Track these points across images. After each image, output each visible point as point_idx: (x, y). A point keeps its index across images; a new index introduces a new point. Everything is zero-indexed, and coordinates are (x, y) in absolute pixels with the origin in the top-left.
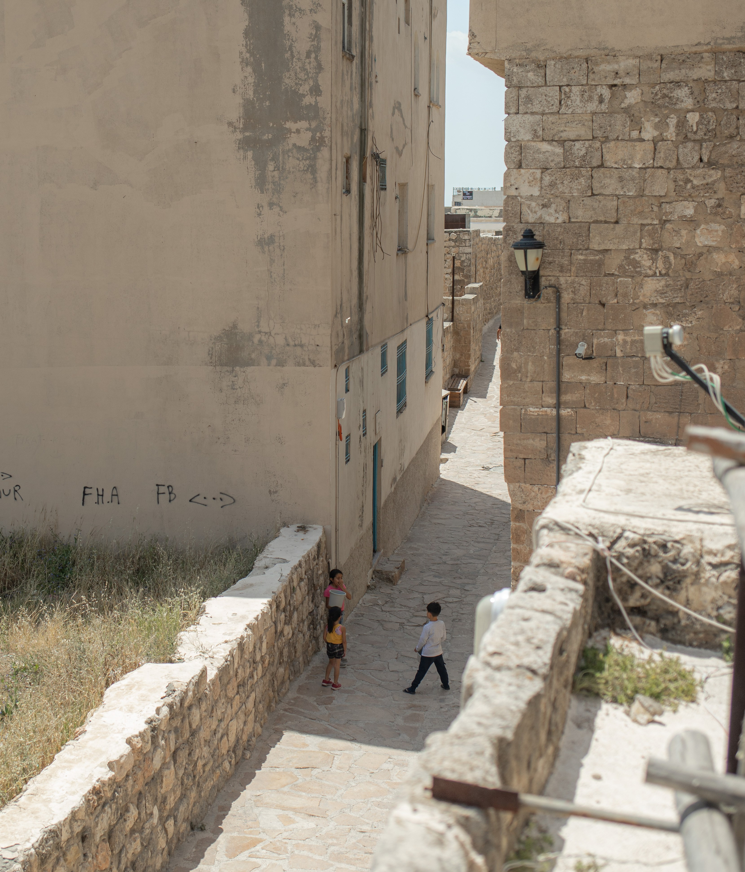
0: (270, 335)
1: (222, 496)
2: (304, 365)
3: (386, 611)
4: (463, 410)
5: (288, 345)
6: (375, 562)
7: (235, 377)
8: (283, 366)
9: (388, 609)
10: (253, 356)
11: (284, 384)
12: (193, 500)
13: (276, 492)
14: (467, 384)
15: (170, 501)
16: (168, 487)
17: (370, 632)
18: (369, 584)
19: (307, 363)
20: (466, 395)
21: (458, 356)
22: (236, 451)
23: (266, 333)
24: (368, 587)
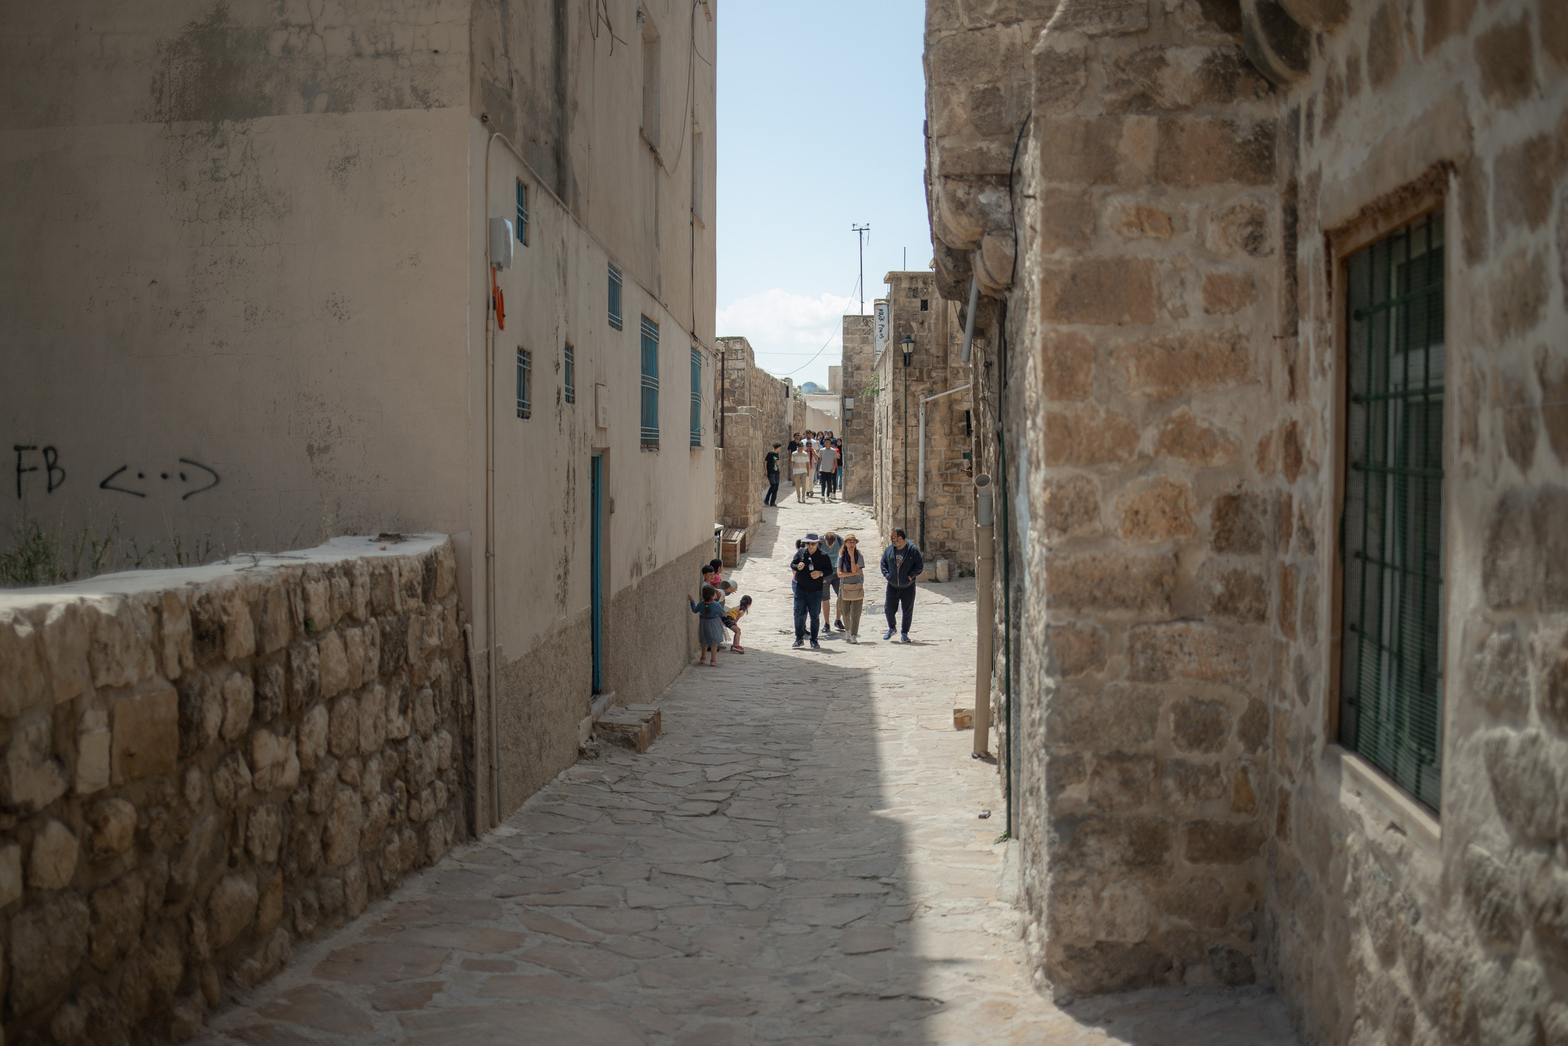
0: (313, 31)
1: (187, 468)
2: (400, 104)
3: (621, 793)
4: (740, 570)
5: (359, 55)
6: (597, 707)
7: (221, 146)
8: (345, 111)
9: (625, 790)
10: (268, 89)
11: (348, 159)
12: (111, 483)
13: (327, 449)
14: (745, 536)
15: (50, 489)
16: (46, 451)
17: (579, 827)
18: (583, 745)
19: (408, 98)
20: (743, 555)
21: (730, 499)
22: (221, 344)
23: (302, 27)
24: (582, 752)
